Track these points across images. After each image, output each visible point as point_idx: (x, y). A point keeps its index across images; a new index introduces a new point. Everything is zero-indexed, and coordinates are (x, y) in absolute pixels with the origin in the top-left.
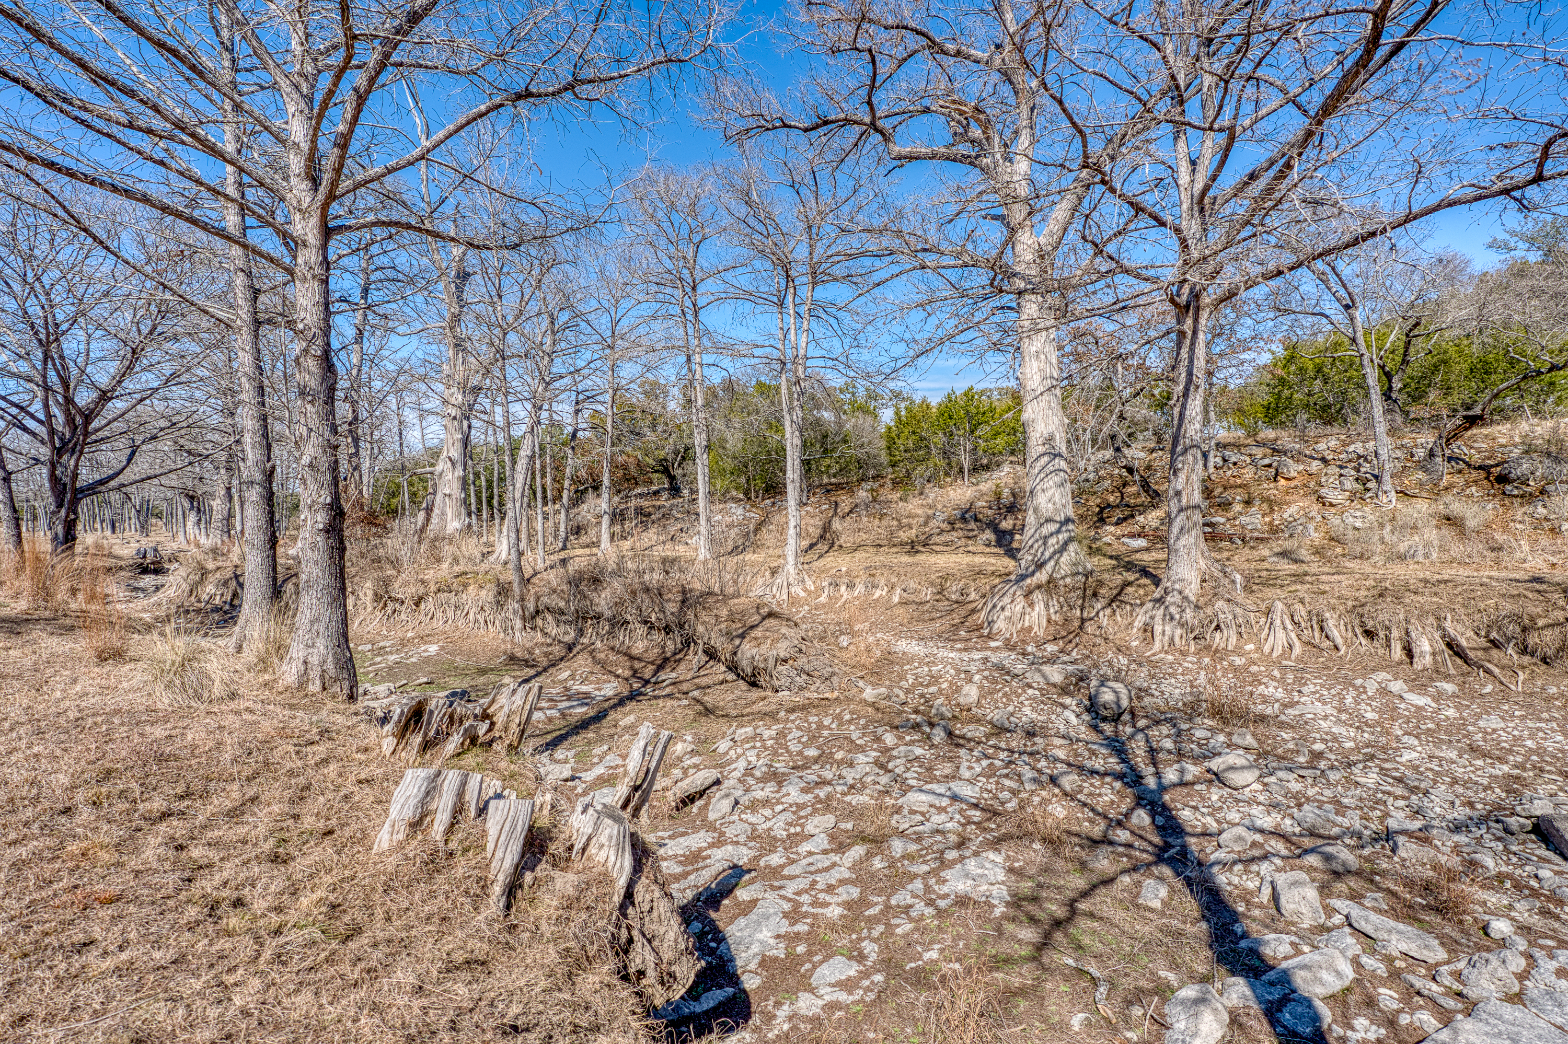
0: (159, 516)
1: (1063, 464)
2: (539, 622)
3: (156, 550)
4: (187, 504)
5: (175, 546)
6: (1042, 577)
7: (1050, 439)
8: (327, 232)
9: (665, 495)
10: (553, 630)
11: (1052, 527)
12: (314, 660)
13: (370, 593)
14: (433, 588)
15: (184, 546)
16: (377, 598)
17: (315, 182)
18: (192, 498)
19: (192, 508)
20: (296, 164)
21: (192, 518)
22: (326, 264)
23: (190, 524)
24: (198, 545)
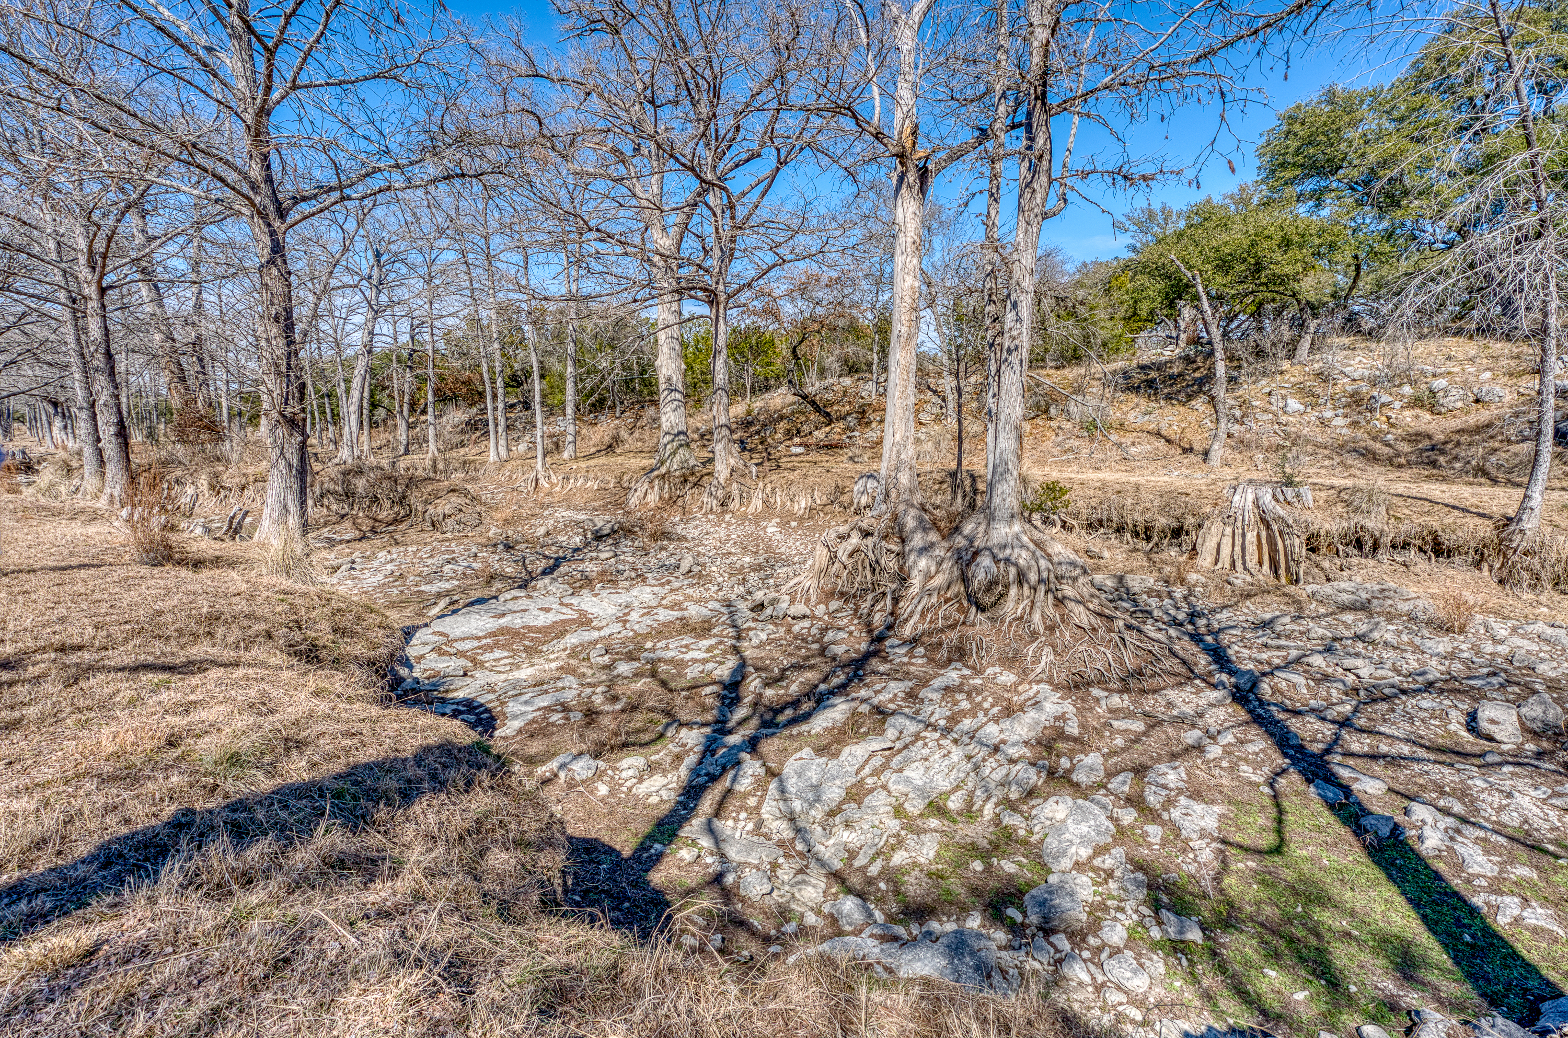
0: (21, 419)
1: (679, 396)
2: (326, 502)
3: (24, 453)
4: (51, 409)
5: (42, 450)
6: (663, 470)
7: (669, 379)
8: (103, 291)
9: (519, 407)
10: (334, 507)
11: (669, 438)
12: (116, 494)
13: (205, 483)
14: (251, 479)
15: (52, 449)
16: (212, 487)
17: (94, 268)
18: (55, 404)
19: (56, 413)
20: (82, 260)
21: (58, 423)
22: (103, 307)
23: (55, 431)
24: (65, 448)
